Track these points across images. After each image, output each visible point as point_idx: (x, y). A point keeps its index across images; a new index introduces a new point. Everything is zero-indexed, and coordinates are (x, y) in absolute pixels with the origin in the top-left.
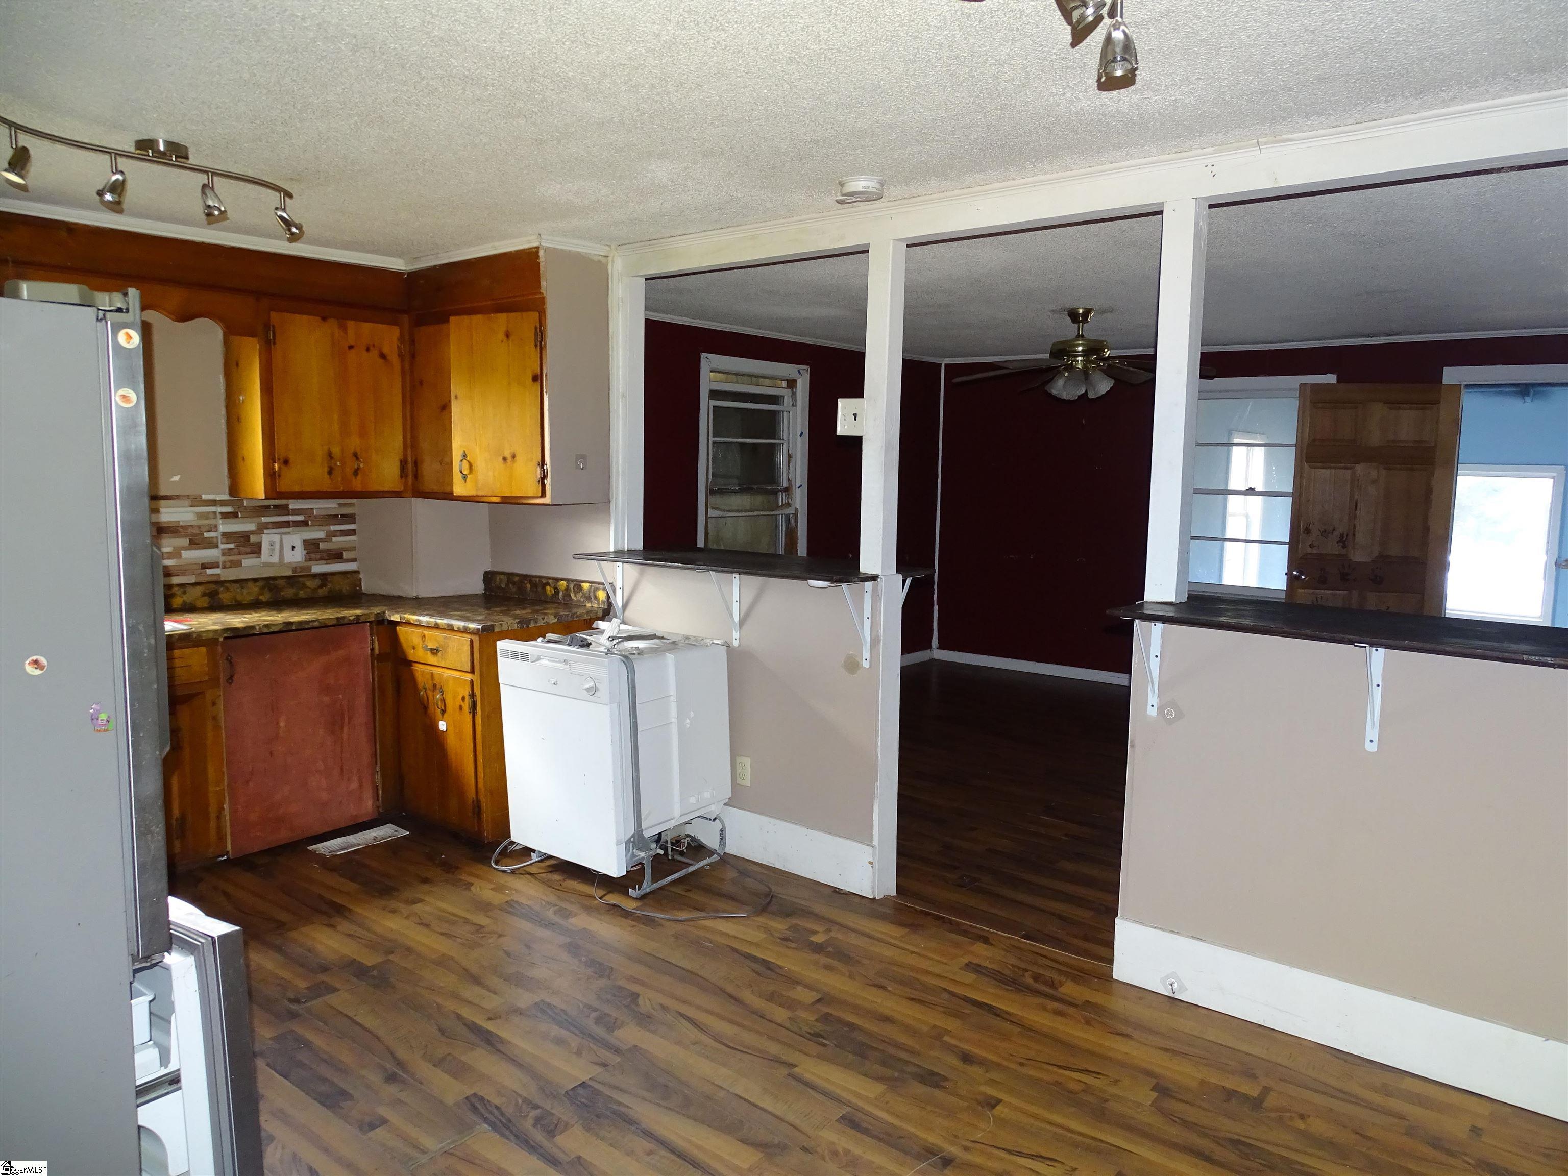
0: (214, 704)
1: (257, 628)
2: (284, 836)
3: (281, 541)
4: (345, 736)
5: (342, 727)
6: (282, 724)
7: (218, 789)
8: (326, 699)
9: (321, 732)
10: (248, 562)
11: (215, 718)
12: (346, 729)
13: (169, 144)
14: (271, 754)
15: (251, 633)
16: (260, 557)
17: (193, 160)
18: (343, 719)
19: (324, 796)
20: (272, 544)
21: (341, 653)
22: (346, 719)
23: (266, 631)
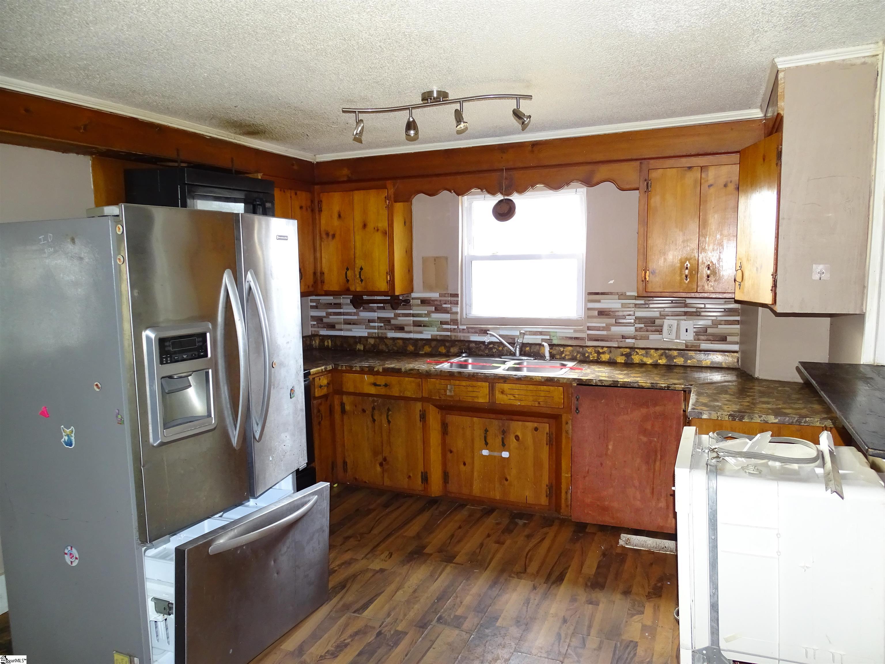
0: (567, 423)
1: (594, 381)
2: (607, 520)
3: (678, 325)
4: (657, 468)
5: (655, 462)
6: (610, 447)
7: (567, 475)
8: (645, 439)
9: (638, 460)
10: (653, 337)
11: (567, 432)
12: (658, 463)
13: (439, 92)
14: (601, 464)
15: (590, 384)
16: (662, 335)
17: (451, 97)
18: (656, 455)
19: (638, 504)
20: (670, 326)
21: (658, 409)
22: (659, 457)
23: (599, 384)
